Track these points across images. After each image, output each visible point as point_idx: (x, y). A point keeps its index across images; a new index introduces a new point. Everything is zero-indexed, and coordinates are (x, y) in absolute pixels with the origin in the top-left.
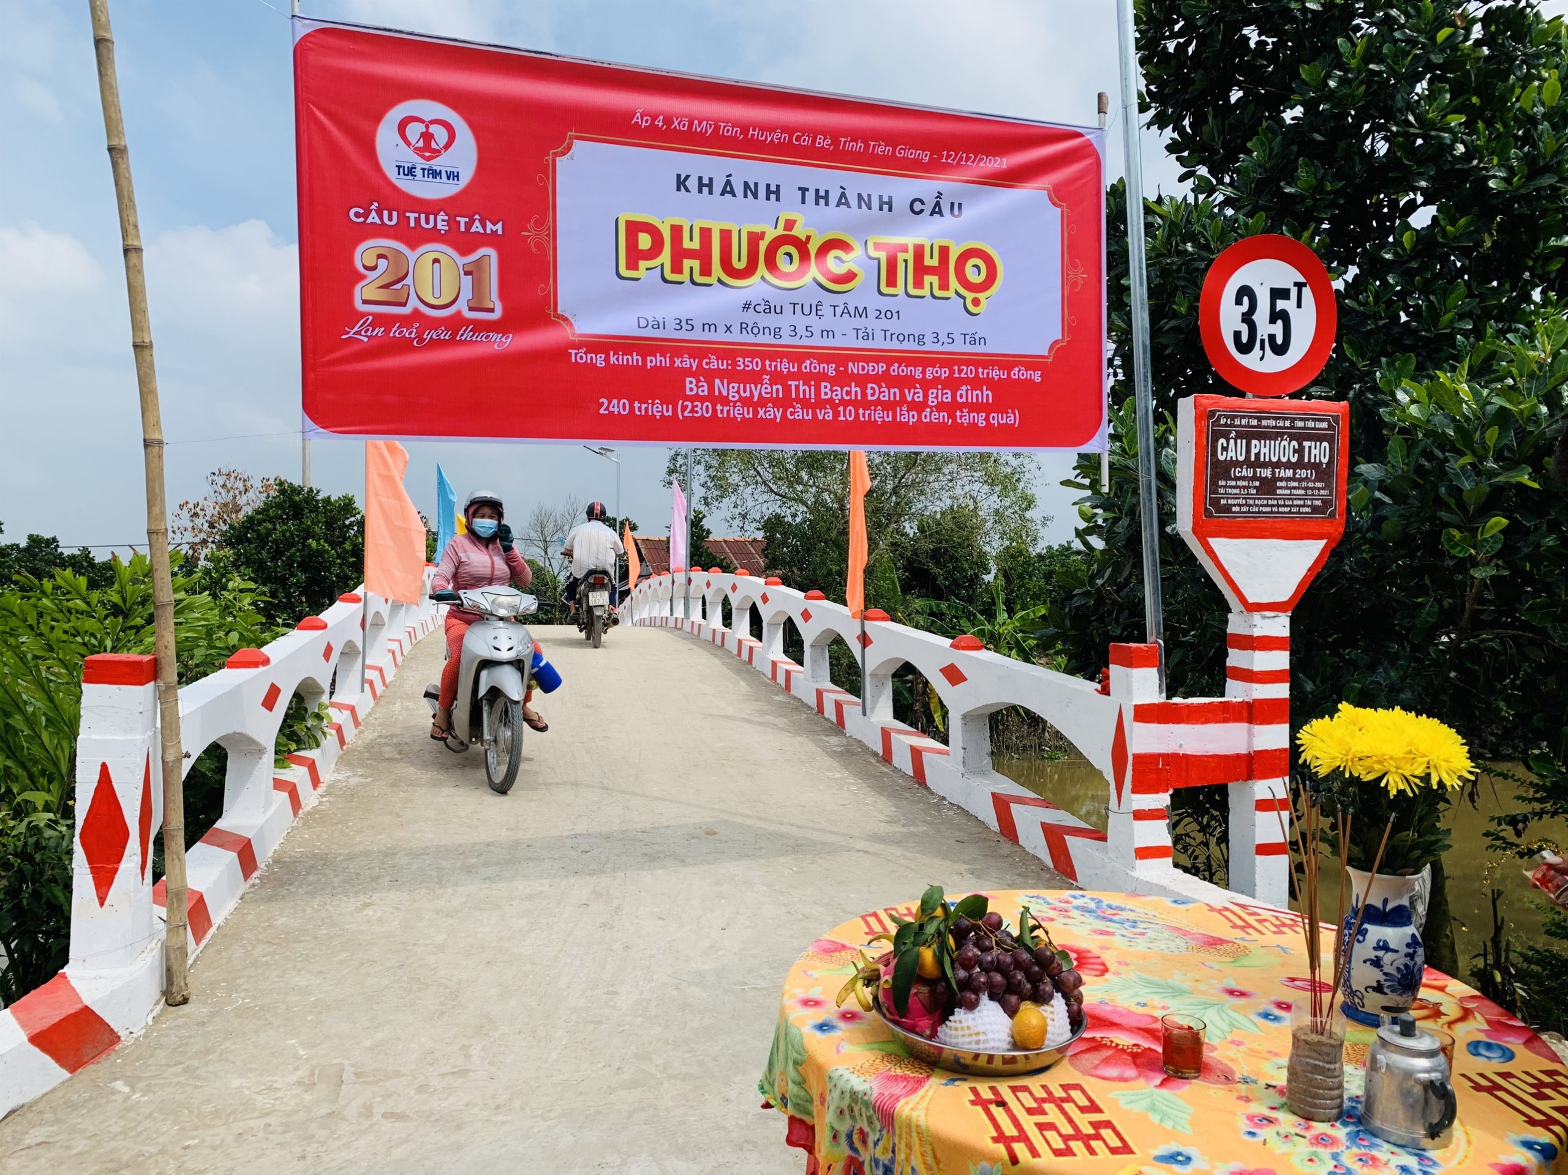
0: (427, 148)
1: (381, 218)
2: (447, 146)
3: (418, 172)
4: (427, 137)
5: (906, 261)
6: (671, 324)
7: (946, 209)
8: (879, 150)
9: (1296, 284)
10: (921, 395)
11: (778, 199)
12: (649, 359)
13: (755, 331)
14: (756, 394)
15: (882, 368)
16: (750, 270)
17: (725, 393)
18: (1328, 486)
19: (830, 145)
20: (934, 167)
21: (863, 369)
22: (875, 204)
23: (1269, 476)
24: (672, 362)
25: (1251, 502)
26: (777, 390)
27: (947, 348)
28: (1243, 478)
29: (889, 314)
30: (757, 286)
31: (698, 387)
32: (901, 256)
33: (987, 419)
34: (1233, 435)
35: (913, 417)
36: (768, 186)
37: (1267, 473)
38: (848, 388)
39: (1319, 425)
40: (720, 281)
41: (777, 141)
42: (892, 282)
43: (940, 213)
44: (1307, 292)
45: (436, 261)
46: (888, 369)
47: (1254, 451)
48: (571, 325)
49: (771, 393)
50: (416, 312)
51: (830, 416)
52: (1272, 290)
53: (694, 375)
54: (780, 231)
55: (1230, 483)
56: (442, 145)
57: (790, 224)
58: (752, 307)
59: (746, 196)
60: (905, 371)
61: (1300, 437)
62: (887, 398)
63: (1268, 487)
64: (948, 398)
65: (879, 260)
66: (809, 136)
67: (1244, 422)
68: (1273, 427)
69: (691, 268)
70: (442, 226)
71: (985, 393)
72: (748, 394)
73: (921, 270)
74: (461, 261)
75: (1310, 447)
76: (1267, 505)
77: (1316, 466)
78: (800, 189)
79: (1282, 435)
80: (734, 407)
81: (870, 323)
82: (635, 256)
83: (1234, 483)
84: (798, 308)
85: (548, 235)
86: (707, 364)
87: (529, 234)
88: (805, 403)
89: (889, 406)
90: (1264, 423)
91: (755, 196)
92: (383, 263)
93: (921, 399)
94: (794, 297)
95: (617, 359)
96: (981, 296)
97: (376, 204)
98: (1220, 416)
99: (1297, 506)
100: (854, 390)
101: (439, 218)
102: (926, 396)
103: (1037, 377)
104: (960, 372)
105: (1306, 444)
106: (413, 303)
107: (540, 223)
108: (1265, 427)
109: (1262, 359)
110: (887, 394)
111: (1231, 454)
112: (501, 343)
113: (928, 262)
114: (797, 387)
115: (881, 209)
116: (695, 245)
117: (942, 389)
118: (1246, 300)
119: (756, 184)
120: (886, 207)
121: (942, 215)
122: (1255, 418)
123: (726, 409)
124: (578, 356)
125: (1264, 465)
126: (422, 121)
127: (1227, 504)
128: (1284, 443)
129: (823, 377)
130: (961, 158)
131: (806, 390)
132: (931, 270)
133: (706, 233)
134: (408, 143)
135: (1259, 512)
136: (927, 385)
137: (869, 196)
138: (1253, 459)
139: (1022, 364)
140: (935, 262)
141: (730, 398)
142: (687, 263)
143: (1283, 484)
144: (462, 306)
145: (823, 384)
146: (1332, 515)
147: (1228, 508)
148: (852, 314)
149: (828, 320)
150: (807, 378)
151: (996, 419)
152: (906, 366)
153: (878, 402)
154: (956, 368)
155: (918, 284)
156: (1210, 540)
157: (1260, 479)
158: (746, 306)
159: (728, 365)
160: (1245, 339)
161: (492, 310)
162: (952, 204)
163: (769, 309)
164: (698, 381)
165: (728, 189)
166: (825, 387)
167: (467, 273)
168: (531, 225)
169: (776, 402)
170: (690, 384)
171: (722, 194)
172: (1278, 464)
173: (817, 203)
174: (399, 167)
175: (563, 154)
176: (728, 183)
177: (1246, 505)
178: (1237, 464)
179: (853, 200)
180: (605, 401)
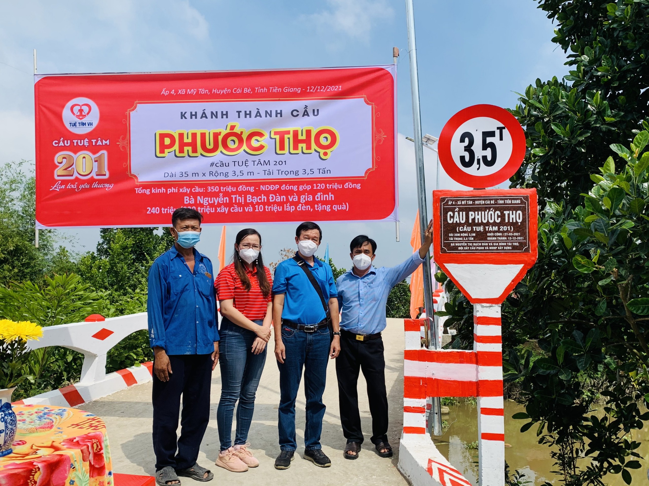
0: (81, 115)
1: (64, 143)
2: (88, 114)
3: (77, 124)
4: (81, 111)
5: (289, 138)
6: (178, 175)
7: (311, 113)
8: (275, 91)
9: (498, 128)
10: (297, 198)
11: (227, 117)
12: (168, 190)
13: (216, 174)
14: (216, 202)
15: (277, 187)
16: (215, 149)
17: (202, 202)
18: (523, 234)
19: (251, 91)
20: (304, 94)
21: (268, 188)
22: (274, 114)
23: (482, 230)
24: (179, 190)
25: (471, 244)
26: (226, 200)
27: (310, 176)
28: (465, 232)
29: (281, 163)
30: (217, 156)
31: (190, 200)
32: (286, 136)
33: (331, 208)
34: (456, 210)
35: (293, 208)
36: (222, 112)
37: (481, 229)
38: (260, 197)
39: (513, 202)
40: (202, 155)
41: (225, 93)
42: (282, 148)
43: (308, 115)
44: (506, 132)
45: (84, 157)
46: (280, 188)
47: (471, 218)
48: (137, 178)
49: (223, 201)
50: (77, 178)
51: (251, 210)
52: (484, 133)
53: (189, 195)
54: (228, 131)
55: (456, 235)
56: (86, 113)
57: (233, 127)
58: (215, 164)
59: (212, 117)
60: (288, 188)
61: (502, 209)
62: (279, 201)
63: (482, 236)
64: (311, 199)
65: (275, 139)
66: (240, 89)
67: (463, 203)
68: (483, 205)
69: (188, 150)
70: (86, 144)
71: (330, 196)
72: (212, 202)
73: (297, 142)
74: (93, 157)
75: (509, 214)
76: (481, 246)
77: (514, 224)
78: (237, 112)
79: (489, 208)
80: (206, 208)
81: (272, 167)
82: (163, 148)
83: (459, 235)
84: (236, 163)
85: (127, 143)
86: (194, 190)
87: (120, 143)
88: (239, 205)
89: (280, 204)
90: (477, 202)
91: (216, 117)
92: (65, 160)
93: (297, 200)
94: (234, 159)
95: (155, 191)
96: (328, 151)
97: (62, 138)
98: (448, 201)
99: (502, 246)
100: (263, 197)
101: (85, 141)
102: (299, 199)
103: (358, 186)
104: (317, 186)
105: (506, 213)
106: (76, 175)
107: (124, 139)
108: (477, 205)
109: (478, 169)
110: (279, 199)
111: (456, 220)
112: (109, 187)
113: (300, 137)
114: (236, 198)
115: (276, 116)
116: (190, 140)
117: (308, 195)
118: (467, 140)
119: (217, 112)
120: (279, 115)
121: (308, 116)
122: (471, 200)
123: (202, 209)
124: (139, 191)
125: (479, 225)
126: (79, 105)
127: (455, 246)
128: (490, 212)
129: (248, 192)
130: (317, 89)
131: (240, 199)
132: (302, 141)
133: (194, 135)
134: (74, 114)
135: (476, 250)
136: (299, 193)
137: (271, 111)
138: (470, 221)
139: (350, 181)
140: (304, 137)
141: (204, 204)
142: (186, 149)
143: (492, 234)
144: (93, 175)
145: (248, 196)
146: (527, 250)
147: (456, 248)
148: (263, 164)
149: (251, 168)
150: (240, 194)
151: (336, 208)
152: (289, 186)
153: (275, 203)
154: (315, 185)
155: (296, 148)
156: (445, 264)
157: (476, 232)
158: (212, 165)
159: (203, 190)
160: (467, 159)
161: (105, 175)
162: (314, 110)
163: (222, 165)
164: (190, 197)
165: (204, 115)
166: (249, 197)
167: (95, 161)
168: (120, 140)
169: (226, 205)
170: (186, 199)
171: (201, 118)
172: (488, 224)
173: (246, 117)
174: (70, 123)
175: (133, 110)
176: (204, 113)
177: (467, 246)
178: (460, 224)
179: (263, 114)
180: (149, 208)
